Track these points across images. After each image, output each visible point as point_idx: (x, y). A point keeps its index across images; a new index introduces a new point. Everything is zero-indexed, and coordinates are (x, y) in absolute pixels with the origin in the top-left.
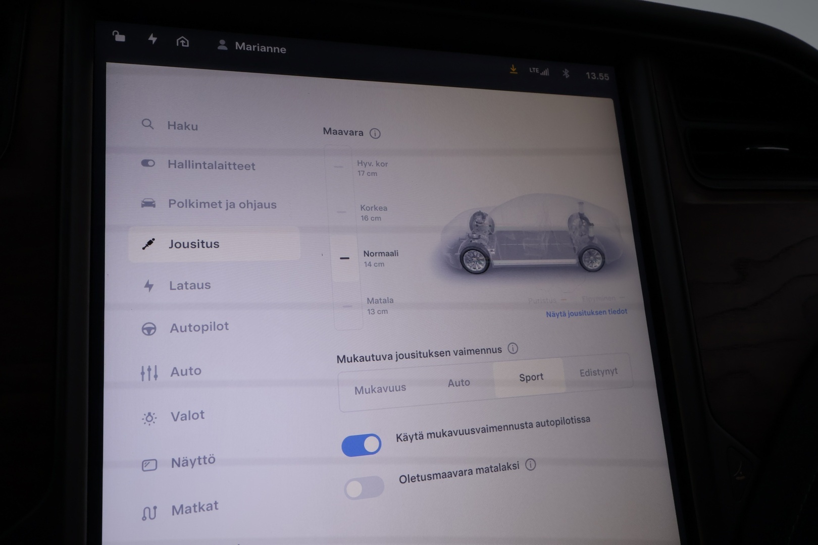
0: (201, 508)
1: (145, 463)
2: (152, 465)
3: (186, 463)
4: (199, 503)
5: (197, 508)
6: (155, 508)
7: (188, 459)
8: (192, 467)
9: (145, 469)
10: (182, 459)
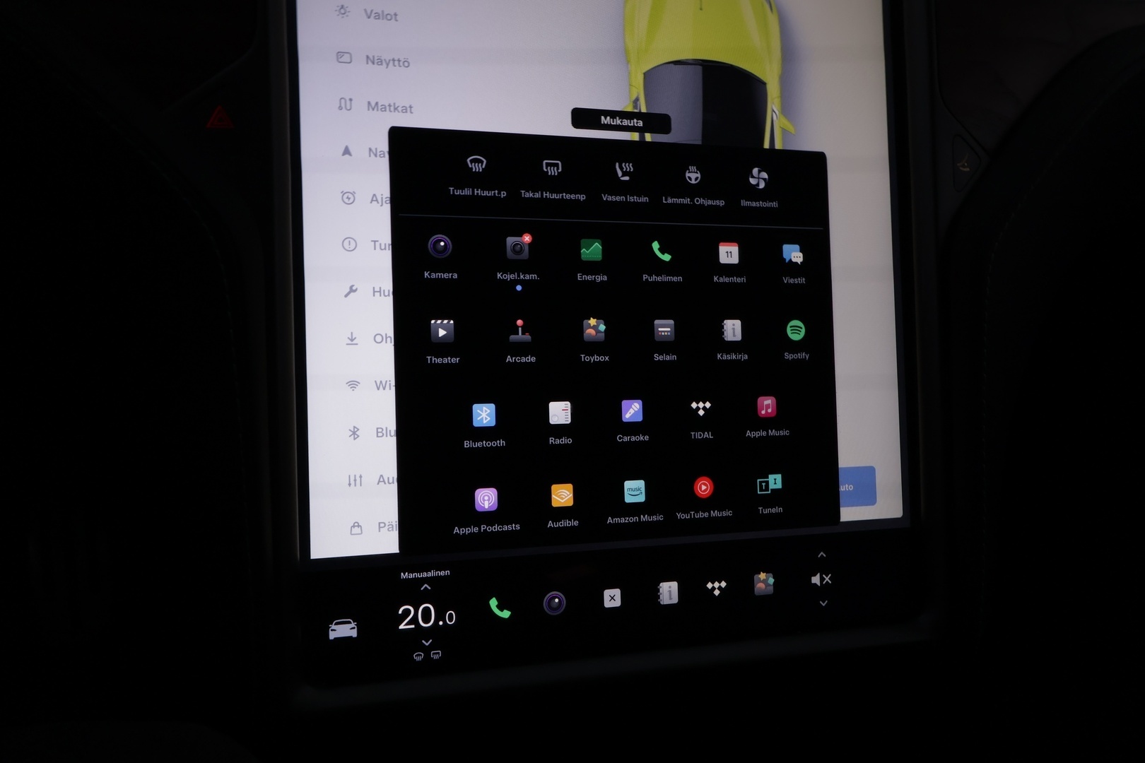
0: (396, 109)
1: (340, 54)
2: (346, 58)
3: (380, 62)
4: (394, 104)
5: (392, 108)
6: (351, 100)
7: (383, 58)
8: (387, 67)
9: (340, 60)
10: (376, 58)
